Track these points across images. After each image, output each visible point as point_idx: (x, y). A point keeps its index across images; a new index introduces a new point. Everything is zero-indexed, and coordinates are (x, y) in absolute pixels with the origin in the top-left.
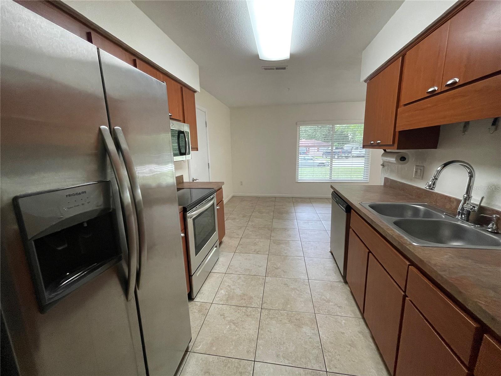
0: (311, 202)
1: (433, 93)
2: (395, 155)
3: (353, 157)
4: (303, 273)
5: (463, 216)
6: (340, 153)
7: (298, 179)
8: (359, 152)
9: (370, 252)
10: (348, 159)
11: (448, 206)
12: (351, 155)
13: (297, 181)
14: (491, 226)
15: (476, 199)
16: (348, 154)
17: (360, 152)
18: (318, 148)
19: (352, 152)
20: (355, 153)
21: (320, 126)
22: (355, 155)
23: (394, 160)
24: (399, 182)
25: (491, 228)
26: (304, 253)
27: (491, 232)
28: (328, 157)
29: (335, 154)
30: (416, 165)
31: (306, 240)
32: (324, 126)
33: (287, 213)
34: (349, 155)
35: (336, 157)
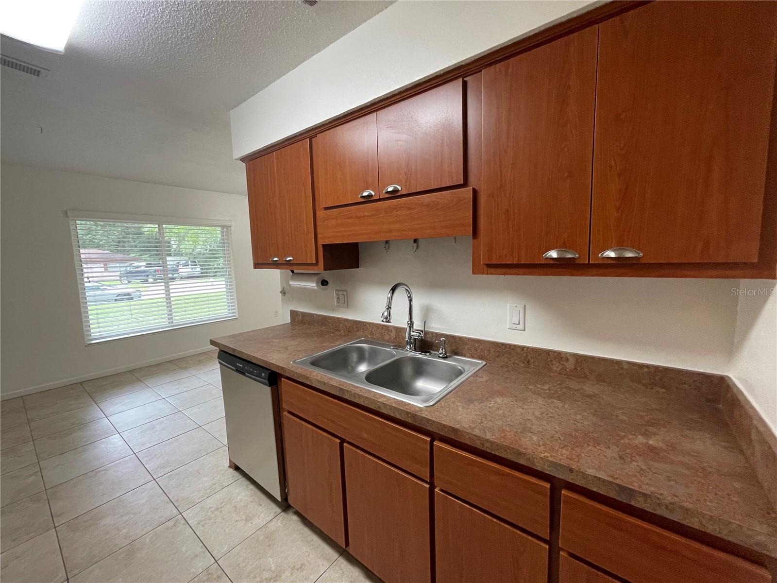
0: (139, 380)
1: (369, 199)
2: (315, 278)
3: (181, 278)
4: (197, 556)
5: (412, 346)
6: (157, 273)
7: (90, 338)
8: (190, 270)
9: (343, 441)
10: (173, 282)
11: (387, 337)
12: (177, 275)
13: (89, 343)
14: (441, 352)
15: (417, 325)
16: (173, 274)
17: (192, 268)
18: (105, 265)
19: (180, 270)
20: (184, 271)
21: (102, 223)
22: (184, 275)
23: (315, 285)
24: (317, 315)
25: (442, 353)
26: (176, 505)
27: (442, 358)
28: (133, 282)
29: (148, 276)
30: (336, 290)
31: (167, 470)
32: (111, 223)
33: (82, 425)
34: (175, 275)
35: (151, 280)
